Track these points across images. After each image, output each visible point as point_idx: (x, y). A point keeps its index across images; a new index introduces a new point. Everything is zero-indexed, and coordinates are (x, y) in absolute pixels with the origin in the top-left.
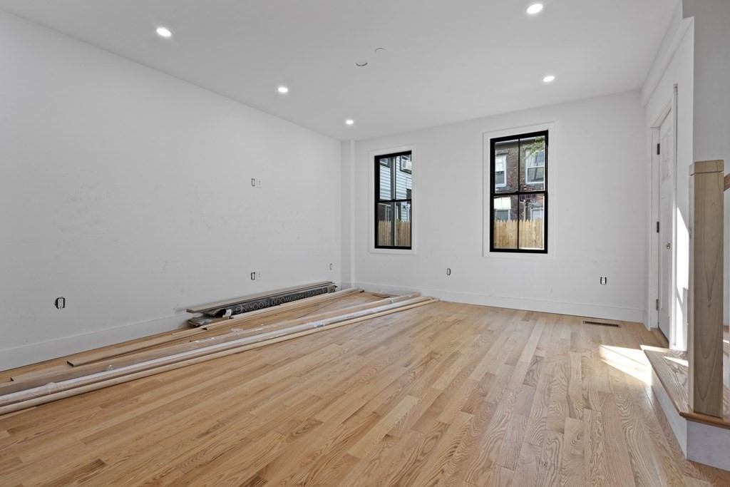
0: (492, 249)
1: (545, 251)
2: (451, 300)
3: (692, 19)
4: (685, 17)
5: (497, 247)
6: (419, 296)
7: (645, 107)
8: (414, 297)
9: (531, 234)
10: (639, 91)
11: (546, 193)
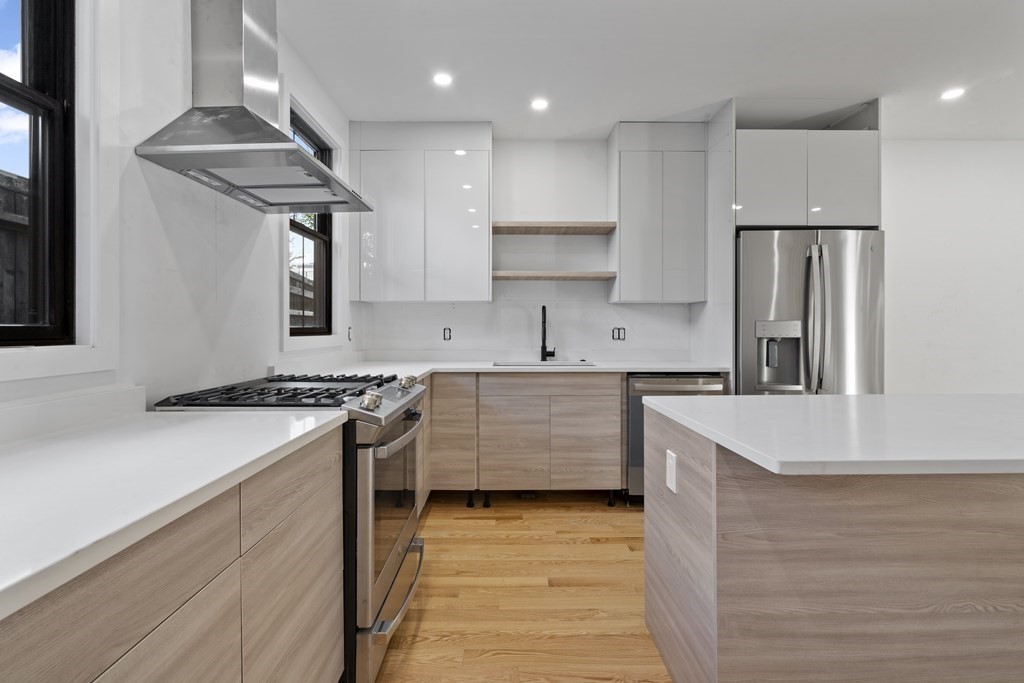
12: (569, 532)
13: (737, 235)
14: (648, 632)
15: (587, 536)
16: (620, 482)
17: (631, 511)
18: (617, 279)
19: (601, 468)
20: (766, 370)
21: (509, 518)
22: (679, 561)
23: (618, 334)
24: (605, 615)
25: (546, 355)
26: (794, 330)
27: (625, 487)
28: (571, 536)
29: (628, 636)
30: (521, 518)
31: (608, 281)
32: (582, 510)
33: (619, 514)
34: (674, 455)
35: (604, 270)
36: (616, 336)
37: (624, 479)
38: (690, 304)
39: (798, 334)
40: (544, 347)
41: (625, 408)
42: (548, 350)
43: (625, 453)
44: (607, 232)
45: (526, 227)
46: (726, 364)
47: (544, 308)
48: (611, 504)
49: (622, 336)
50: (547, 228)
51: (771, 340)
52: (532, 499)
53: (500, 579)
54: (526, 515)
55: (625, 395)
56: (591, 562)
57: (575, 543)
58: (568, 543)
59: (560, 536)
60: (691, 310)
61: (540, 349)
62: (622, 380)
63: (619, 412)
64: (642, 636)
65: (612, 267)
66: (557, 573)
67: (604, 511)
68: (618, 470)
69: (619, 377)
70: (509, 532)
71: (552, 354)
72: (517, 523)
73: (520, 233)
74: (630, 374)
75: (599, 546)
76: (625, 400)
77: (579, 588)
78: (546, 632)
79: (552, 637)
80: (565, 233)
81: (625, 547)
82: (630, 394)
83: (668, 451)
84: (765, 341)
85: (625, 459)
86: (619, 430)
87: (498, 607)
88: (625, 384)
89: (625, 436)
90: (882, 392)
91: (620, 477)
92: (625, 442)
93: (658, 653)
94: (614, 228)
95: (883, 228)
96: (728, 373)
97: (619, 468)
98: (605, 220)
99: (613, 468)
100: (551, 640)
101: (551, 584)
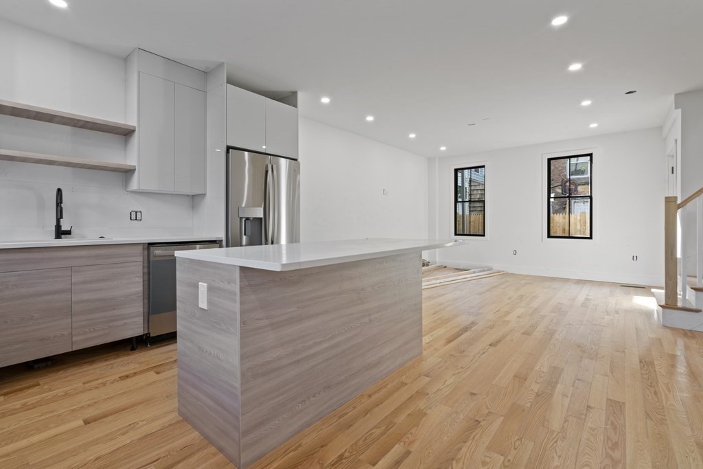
0: (549, 236)
1: (591, 238)
2: (517, 273)
3: (680, 110)
4: (676, 108)
5: (552, 234)
6: (491, 269)
7: (665, 139)
8: (488, 270)
9: (576, 225)
10: (660, 128)
11: (591, 197)
12: (97, 380)
13: (228, 152)
14: (181, 418)
15: (117, 377)
16: (142, 329)
17: (152, 349)
18: (137, 171)
19: (125, 321)
20: (244, 237)
21: (21, 390)
22: (210, 354)
23: (135, 216)
24: (145, 422)
25: (60, 233)
26: (259, 213)
27: (146, 332)
28: (100, 381)
29: (167, 427)
30: (39, 385)
31: (128, 172)
32: (106, 360)
33: (142, 354)
34: (206, 284)
35: (122, 163)
36: (133, 217)
37: (146, 326)
38: (193, 196)
39: (262, 216)
40: (58, 226)
41: (146, 270)
42: (63, 229)
43: (146, 306)
44: (126, 133)
45: (38, 113)
46: (221, 235)
47: (59, 191)
48: (133, 349)
49: (139, 217)
50: (63, 117)
51: (247, 219)
52: (47, 367)
53: (25, 441)
54: (42, 381)
55: (146, 261)
56: (124, 393)
57: (104, 385)
58: (97, 388)
59: (86, 385)
60: (194, 200)
61: (54, 229)
62: (143, 249)
63: (141, 275)
64: (178, 422)
65: (131, 161)
66: (90, 413)
67: (129, 355)
68: (140, 320)
69: (141, 248)
70: (24, 401)
71: (68, 233)
72: (36, 389)
73: (28, 118)
74: (150, 244)
75: (129, 381)
76: (146, 265)
77: (117, 415)
78: (91, 458)
79: (96, 459)
80: (81, 127)
81: (152, 373)
82: (151, 259)
83: (200, 283)
84: (244, 219)
85: (146, 310)
86: (141, 288)
87: (28, 464)
88: (146, 252)
89: (146, 292)
90: (299, 242)
91: (142, 325)
92: (146, 296)
93: (191, 427)
94: (134, 131)
95: (299, 160)
96: (221, 241)
97: (142, 317)
98: (124, 123)
99: (136, 320)
100: (97, 461)
101: (86, 422)
